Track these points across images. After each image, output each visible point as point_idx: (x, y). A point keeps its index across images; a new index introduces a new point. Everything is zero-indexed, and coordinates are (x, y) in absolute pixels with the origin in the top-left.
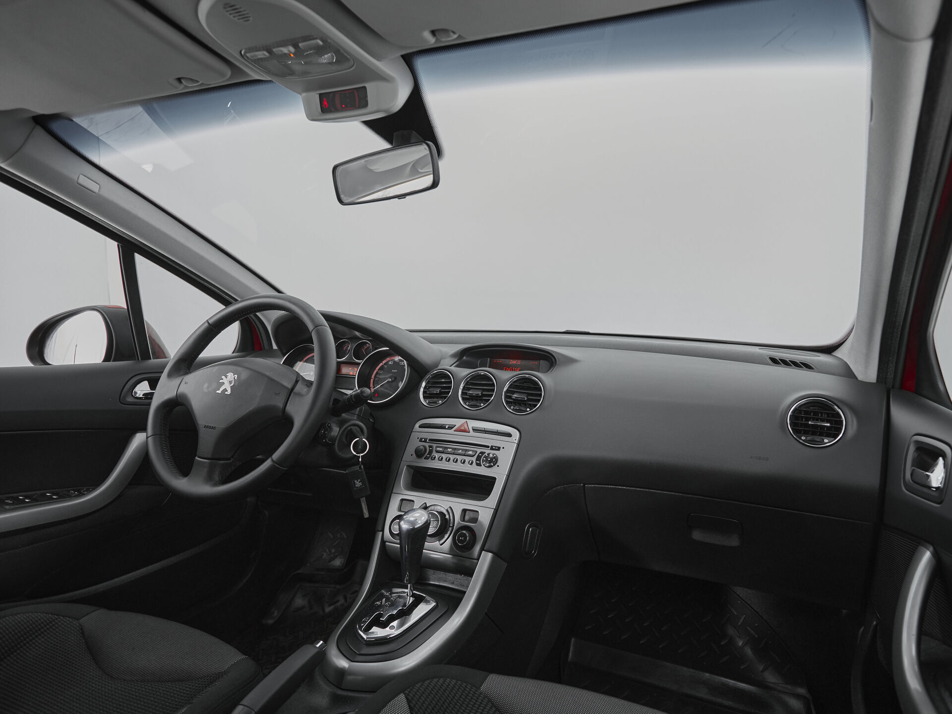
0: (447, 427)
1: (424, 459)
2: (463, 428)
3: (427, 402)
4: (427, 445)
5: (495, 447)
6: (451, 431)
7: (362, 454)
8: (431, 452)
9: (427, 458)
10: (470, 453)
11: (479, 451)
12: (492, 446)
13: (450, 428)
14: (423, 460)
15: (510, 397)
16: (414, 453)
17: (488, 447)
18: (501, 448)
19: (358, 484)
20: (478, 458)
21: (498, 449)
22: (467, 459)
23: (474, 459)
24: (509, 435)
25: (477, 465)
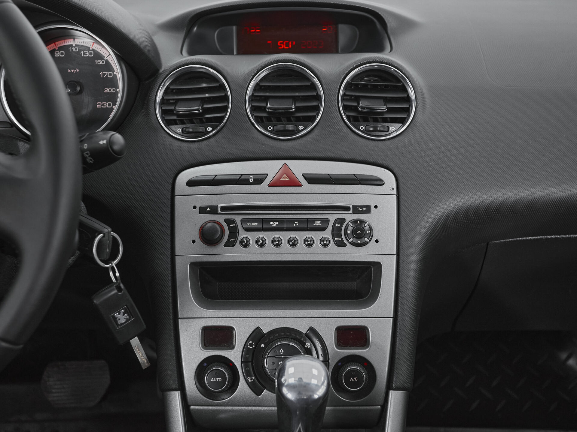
0: (251, 180)
1: (226, 245)
2: (285, 178)
3: (179, 130)
4: (221, 218)
5: (362, 207)
6: (264, 187)
7: (116, 262)
8: (234, 232)
9: (229, 244)
10: (318, 224)
11: (332, 218)
12: (355, 207)
13: (259, 180)
14: (221, 248)
15: (355, 109)
16: (197, 239)
17: (347, 209)
18: (373, 208)
19: (122, 318)
20: (336, 233)
21: (367, 210)
22: (316, 236)
23: (328, 234)
24: (378, 182)
25: (337, 245)
